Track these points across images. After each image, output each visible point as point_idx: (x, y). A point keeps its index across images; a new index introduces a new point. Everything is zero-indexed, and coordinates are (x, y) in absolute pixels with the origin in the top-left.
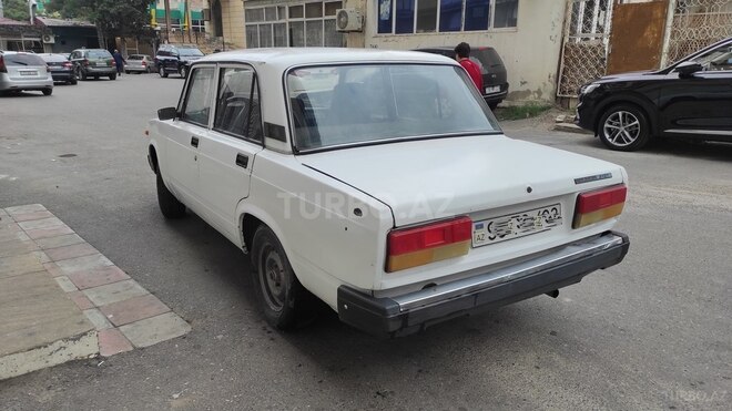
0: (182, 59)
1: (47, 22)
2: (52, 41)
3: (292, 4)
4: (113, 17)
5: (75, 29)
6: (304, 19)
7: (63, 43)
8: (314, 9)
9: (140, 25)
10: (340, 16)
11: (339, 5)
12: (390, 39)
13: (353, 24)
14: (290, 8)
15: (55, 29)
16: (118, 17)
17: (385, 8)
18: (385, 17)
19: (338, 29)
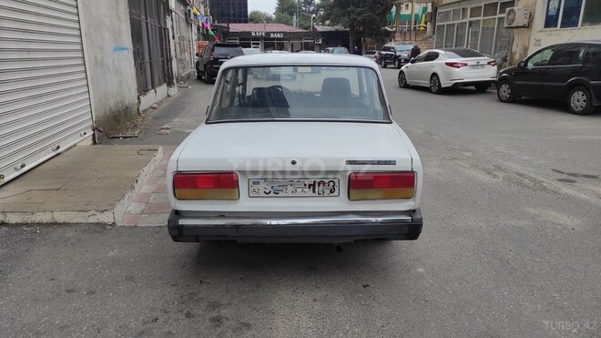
0: (398, 54)
1: (320, 28)
2: (320, 42)
3: (473, 6)
4: (360, 23)
5: (337, 32)
6: (481, 18)
7: (327, 43)
8: (491, 8)
9: (378, 28)
10: (509, 14)
11: (512, 3)
12: (553, 33)
13: (520, 20)
14: (472, 9)
15: (323, 34)
16: (363, 23)
17: (554, 4)
18: (553, 12)
19: (506, 25)
